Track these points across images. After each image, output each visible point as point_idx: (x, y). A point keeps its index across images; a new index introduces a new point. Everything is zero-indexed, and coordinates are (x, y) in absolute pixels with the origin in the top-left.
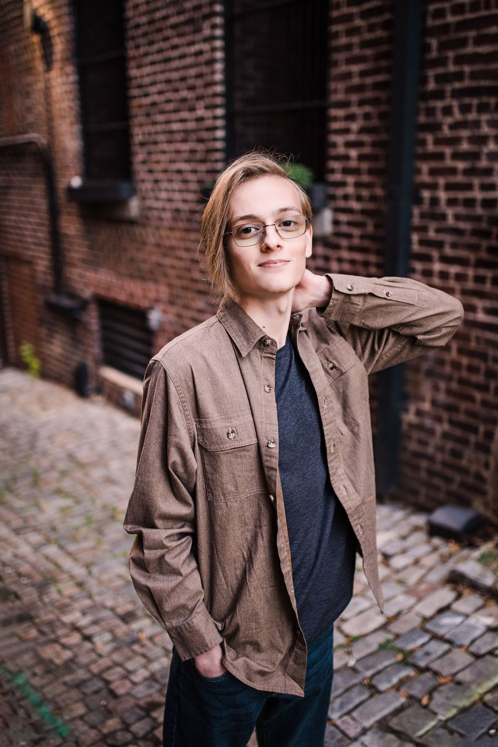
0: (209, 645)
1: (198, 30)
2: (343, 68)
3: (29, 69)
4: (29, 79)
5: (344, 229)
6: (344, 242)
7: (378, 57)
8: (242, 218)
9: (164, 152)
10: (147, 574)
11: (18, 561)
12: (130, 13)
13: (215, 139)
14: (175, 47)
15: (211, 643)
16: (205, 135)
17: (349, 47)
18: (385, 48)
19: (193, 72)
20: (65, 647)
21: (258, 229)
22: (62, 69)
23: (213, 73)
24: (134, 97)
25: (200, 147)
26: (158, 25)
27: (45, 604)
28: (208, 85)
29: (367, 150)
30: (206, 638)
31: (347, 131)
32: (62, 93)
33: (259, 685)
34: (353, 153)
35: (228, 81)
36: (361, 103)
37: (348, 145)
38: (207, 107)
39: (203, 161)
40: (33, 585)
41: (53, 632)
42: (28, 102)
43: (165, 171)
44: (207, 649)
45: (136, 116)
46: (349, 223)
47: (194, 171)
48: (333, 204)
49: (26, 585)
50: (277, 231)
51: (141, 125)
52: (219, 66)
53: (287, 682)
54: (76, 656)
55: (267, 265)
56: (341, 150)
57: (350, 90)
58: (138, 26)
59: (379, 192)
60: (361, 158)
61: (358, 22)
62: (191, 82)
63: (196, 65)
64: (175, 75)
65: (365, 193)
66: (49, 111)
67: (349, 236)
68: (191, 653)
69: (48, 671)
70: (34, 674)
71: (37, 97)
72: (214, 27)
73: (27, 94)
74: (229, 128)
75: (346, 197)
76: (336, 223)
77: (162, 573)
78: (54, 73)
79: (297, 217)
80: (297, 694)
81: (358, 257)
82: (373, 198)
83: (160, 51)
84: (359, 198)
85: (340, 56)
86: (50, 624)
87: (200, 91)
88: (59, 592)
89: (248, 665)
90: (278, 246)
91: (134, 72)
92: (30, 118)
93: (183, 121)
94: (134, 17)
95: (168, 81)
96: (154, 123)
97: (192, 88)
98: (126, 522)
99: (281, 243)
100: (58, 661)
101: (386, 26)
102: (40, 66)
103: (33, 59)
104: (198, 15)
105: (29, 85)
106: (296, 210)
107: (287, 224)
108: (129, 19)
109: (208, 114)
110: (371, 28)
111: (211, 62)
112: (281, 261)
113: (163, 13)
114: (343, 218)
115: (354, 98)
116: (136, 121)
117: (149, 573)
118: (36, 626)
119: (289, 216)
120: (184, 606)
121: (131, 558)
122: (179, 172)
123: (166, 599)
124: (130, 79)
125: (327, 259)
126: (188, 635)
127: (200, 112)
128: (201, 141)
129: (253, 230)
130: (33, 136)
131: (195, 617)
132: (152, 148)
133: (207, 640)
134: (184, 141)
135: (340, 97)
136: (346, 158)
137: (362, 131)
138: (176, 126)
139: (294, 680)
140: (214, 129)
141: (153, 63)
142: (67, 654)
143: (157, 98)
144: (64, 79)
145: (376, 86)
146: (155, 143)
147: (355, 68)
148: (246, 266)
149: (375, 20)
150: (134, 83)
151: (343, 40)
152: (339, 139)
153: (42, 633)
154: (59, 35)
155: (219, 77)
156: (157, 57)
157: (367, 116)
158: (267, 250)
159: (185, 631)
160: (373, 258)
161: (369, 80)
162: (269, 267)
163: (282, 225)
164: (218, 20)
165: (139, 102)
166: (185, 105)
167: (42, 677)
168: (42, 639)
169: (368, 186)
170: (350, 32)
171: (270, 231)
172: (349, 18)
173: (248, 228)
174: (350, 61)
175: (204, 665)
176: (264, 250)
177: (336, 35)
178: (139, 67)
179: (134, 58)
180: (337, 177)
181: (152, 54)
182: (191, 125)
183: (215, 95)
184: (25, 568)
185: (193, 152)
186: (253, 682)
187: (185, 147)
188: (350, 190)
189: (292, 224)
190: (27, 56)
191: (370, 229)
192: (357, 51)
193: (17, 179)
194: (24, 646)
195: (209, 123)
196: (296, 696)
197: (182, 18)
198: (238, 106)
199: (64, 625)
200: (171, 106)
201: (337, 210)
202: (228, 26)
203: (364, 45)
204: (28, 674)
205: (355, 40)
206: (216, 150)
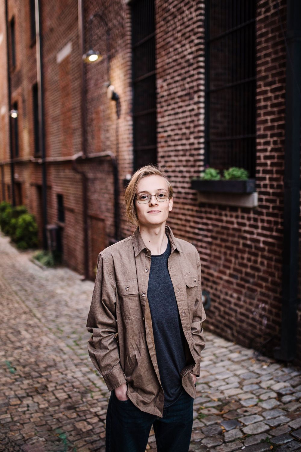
0: (120, 384)
1: (192, 99)
2: (263, 118)
3: (109, 118)
4: (109, 123)
5: (264, 203)
6: (264, 211)
7: (280, 112)
8: (142, 192)
9: (174, 161)
10: (95, 349)
11: (74, 380)
12: (159, 90)
13: (199, 155)
14: (180, 107)
15: (121, 383)
16: (194, 152)
17: (265, 107)
18: (283, 107)
19: (189, 119)
20: (89, 423)
21: (148, 197)
22: (125, 118)
23: (198, 120)
24: (160, 132)
25: (191, 159)
26: (173, 96)
27: (83, 402)
28: (195, 126)
29: (276, 160)
30: (118, 380)
31: (265, 150)
32: (124, 131)
33: (142, 408)
34: (269, 162)
35: (207, 124)
36: (272, 136)
37: (266, 158)
38: (195, 138)
39: (193, 166)
40: (79, 392)
41: (85, 416)
42: (108, 135)
43: (174, 171)
44: (119, 385)
45: (160, 142)
46: (267, 200)
47: (188, 172)
48: (258, 190)
49: (76, 392)
50: (156, 198)
51: (162, 147)
52: (202, 117)
53: (155, 410)
54: (93, 428)
55: (151, 212)
56: (263, 161)
57: (266, 129)
58: (163, 97)
59: (282, 183)
60: (272, 164)
61: (270, 94)
62: (188, 125)
63: (191, 116)
64: (180, 121)
65: (275, 183)
66: (117, 140)
67: (267, 207)
68: (112, 387)
69: (78, 434)
70: (71, 435)
71: (112, 132)
72: (199, 97)
73: (107, 131)
74: (207, 148)
75: (265, 186)
76: (260, 200)
77: (101, 349)
78: (121, 120)
79: (165, 193)
80: (159, 416)
81: (272, 219)
82: (279, 187)
83: (173, 109)
84: (272, 187)
85: (262, 112)
86: (84, 411)
87: (192, 130)
88: (92, 397)
89: (138, 397)
90: (156, 204)
91: (159, 120)
92: (108, 143)
93: (183, 145)
94: (161, 92)
95: (177, 124)
96: (169, 146)
97: (188, 128)
98: (87, 326)
99: (157, 203)
100: (84, 430)
101: (283, 96)
102: (114, 116)
103: (111, 113)
104: (191, 91)
105: (108, 126)
106: (165, 190)
107: (161, 195)
108: (158, 93)
109: (196, 141)
110: (276, 97)
111: (197, 115)
112: (157, 211)
113: (175, 90)
114: (264, 197)
115: (269, 133)
116: (159, 145)
117: (96, 349)
118: (76, 412)
119: (162, 192)
120: (109, 365)
121: (89, 342)
122: (181, 172)
123: (102, 360)
124: (158, 123)
125: (255, 220)
126: (111, 378)
127: (192, 140)
128: (192, 155)
129: (146, 197)
130: (109, 152)
131: (114, 370)
132: (167, 159)
133: (119, 380)
134: (184, 155)
135: (262, 132)
136: (265, 164)
137: (272, 150)
138: (180, 148)
139: (159, 409)
140: (199, 149)
141: (169, 115)
142: (90, 427)
143: (170, 133)
144: (126, 123)
145: (279, 127)
146: (169, 156)
147: (269, 118)
148: (142, 212)
149: (277, 93)
150: (160, 125)
151: (262, 104)
152: (262, 155)
153: (78, 415)
154: (125, 101)
155: (202, 122)
156: (172, 112)
157: (275, 143)
158: (152, 206)
159: (110, 376)
160: (280, 220)
161: (276, 124)
162: (152, 213)
163: (159, 196)
164: (202, 94)
165: (162, 135)
166: (184, 137)
167: (74, 437)
168: (79, 419)
169: (276, 180)
170: (266, 100)
171: (153, 198)
172: (265, 92)
173: (144, 196)
174: (266, 114)
175: (119, 394)
176: (150, 206)
177: (259, 101)
178: (163, 117)
179: (160, 112)
180: (261, 175)
181: (169, 110)
182: (188, 147)
183: (199, 131)
184: (77, 384)
185: (187, 161)
186: (139, 406)
187: (184, 158)
188: (267, 182)
189: (163, 196)
190: (108, 112)
191: (278, 203)
192: (269, 109)
193: (99, 175)
194: (69, 421)
195: (196, 146)
196: (159, 417)
197: (184, 93)
198: (212, 137)
199: (91, 413)
200: (177, 137)
201: (260, 193)
202: (207, 97)
203: (273, 106)
204: (68, 434)
205: (269, 103)
206: (200, 160)
